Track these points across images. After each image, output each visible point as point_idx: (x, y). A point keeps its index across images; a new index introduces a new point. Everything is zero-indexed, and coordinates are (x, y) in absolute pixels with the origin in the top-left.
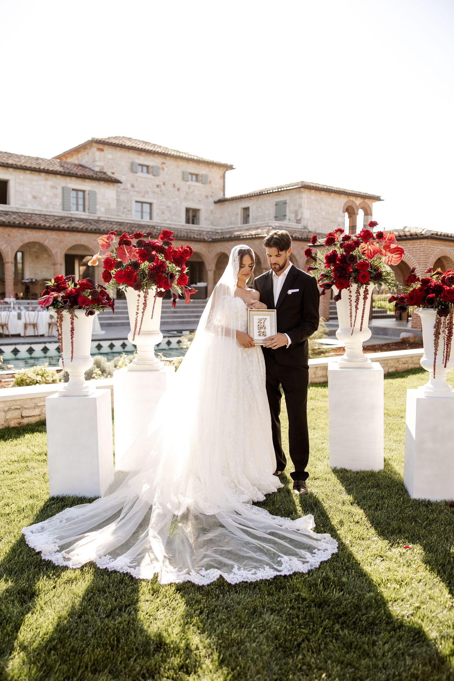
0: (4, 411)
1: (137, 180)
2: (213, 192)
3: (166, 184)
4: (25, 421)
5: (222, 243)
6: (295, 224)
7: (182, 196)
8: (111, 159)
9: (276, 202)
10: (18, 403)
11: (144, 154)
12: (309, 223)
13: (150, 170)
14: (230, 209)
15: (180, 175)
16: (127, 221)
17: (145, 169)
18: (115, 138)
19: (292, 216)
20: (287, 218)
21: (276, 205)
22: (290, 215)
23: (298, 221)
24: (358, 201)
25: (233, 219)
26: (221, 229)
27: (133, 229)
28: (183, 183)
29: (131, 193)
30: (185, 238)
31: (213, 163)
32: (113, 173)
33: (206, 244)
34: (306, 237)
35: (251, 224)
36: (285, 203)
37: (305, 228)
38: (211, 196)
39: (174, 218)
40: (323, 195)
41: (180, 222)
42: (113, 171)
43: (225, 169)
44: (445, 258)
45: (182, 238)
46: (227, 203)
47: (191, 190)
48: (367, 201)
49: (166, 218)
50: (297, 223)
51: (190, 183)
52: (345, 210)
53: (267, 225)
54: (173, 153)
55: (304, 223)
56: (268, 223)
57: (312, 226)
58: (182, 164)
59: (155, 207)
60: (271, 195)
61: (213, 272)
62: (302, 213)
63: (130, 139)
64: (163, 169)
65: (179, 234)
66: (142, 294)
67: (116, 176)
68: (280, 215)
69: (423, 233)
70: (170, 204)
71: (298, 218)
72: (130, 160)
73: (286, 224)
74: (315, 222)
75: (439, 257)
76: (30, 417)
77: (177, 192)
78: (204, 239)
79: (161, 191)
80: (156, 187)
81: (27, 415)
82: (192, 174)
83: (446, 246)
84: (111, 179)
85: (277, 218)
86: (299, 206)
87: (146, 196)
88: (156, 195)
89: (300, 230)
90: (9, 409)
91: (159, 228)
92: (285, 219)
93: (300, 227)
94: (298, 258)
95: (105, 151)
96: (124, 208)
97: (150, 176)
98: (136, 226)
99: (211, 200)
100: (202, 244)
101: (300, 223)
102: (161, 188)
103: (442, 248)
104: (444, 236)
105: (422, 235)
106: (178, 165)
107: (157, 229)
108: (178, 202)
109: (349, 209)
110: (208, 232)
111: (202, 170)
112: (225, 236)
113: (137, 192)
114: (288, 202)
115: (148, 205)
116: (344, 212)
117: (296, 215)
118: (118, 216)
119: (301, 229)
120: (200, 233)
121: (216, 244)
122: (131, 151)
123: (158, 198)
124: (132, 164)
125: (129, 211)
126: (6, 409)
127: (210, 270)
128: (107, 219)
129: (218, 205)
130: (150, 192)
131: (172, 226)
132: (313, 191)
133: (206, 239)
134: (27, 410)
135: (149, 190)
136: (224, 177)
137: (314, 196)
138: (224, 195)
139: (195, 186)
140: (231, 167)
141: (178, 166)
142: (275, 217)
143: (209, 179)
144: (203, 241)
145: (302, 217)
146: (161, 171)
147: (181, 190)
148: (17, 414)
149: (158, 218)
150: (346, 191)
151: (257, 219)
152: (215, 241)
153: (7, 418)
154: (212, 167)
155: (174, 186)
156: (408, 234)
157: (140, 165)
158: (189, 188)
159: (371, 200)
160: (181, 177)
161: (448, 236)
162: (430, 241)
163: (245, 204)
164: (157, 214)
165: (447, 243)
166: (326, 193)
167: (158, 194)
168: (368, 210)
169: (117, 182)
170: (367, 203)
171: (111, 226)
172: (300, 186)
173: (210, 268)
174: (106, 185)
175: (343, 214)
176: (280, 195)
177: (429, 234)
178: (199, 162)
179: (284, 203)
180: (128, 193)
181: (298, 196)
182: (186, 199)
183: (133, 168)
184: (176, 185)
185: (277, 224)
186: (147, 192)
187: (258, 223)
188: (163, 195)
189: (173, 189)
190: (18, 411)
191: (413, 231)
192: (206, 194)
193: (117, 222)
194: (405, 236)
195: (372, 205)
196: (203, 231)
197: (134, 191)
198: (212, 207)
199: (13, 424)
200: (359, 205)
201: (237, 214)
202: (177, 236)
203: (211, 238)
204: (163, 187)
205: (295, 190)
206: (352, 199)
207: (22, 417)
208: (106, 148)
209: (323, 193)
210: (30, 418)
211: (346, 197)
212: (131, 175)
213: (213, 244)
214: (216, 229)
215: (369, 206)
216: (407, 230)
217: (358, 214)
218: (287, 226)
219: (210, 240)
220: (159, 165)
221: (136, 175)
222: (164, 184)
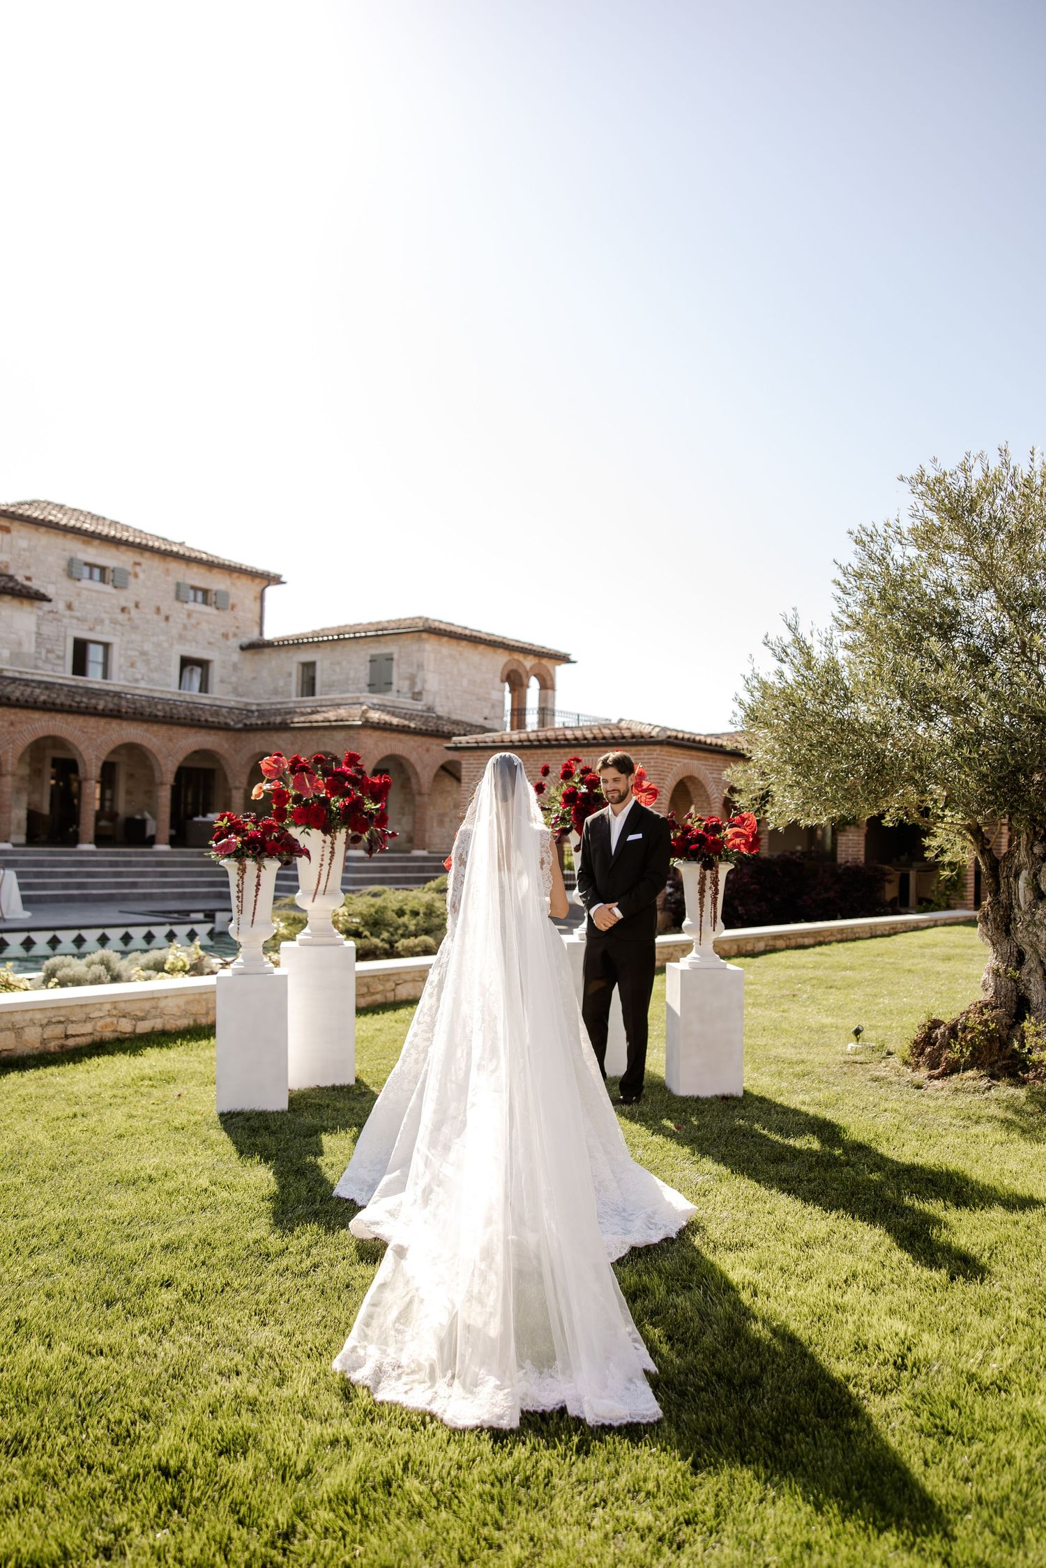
0: (41, 1025)
1: (79, 595)
2: (238, 627)
3: (140, 605)
4: (71, 1043)
5: (264, 734)
6: (411, 701)
7: (174, 632)
8: (24, 550)
9: (372, 656)
10: (63, 1012)
11: (96, 542)
12: (437, 699)
13: (109, 575)
14: (274, 663)
15: (172, 588)
16: (60, 681)
17: (97, 572)
18: (31, 504)
19: (405, 686)
20: (394, 687)
21: (370, 661)
22: (399, 680)
23: (417, 696)
24: (529, 662)
25: (281, 683)
26: (258, 705)
27: (78, 699)
28: (178, 605)
29: (66, 621)
30: (188, 721)
31: (241, 568)
32: (28, 579)
33: (230, 734)
34: (434, 728)
35: (317, 697)
36: (390, 659)
37: (430, 709)
38: (235, 635)
39: (155, 675)
40: (465, 648)
41: (169, 685)
42: (28, 574)
43: (265, 583)
44: (691, 778)
45: (182, 721)
46: (267, 651)
47: (193, 621)
48: (545, 661)
49: (139, 676)
50: (413, 699)
51: (190, 606)
52: (504, 678)
53: (355, 701)
54: (157, 544)
55: (427, 699)
56: (358, 698)
57: (442, 706)
58: (175, 567)
59: (115, 653)
60: (361, 641)
61: (242, 791)
62: (424, 681)
63: (62, 507)
64: (136, 576)
65: (174, 711)
66: (328, 838)
67: (35, 585)
68: (379, 681)
69: (654, 734)
70: (147, 647)
71: (416, 690)
72: (67, 554)
73: (393, 701)
74: (448, 698)
75: (681, 777)
76: (78, 1036)
77: (163, 624)
78: (226, 724)
79: (130, 619)
80: (119, 611)
81: (74, 1033)
82: (195, 589)
83: (692, 758)
84: (28, 592)
85: (373, 687)
86: (418, 666)
87: (98, 628)
88: (118, 627)
89: (420, 713)
90: (50, 1023)
91: (129, 696)
92: (390, 690)
93: (420, 708)
94: (419, 769)
95: (14, 533)
96: (49, 651)
97: (108, 588)
98: (81, 691)
99: (234, 643)
100: (221, 733)
101: (420, 700)
102: (129, 613)
103: (686, 761)
104: (689, 740)
105: (652, 737)
106: (168, 570)
107: (127, 700)
108: (166, 645)
109: (512, 675)
110: (231, 708)
111: (217, 582)
112: (272, 719)
113: (78, 619)
114: (395, 657)
115: (100, 649)
116: (503, 681)
117: (413, 684)
118: (36, 667)
119: (423, 711)
120: (216, 710)
121: (251, 735)
122: (70, 536)
123: (123, 634)
124: (71, 562)
125: (58, 657)
126: (45, 1022)
127: (237, 788)
128: (17, 675)
129: (248, 654)
130: (107, 622)
131: (156, 695)
132: (445, 639)
133: (232, 723)
134: (74, 1025)
135: (104, 616)
136: (261, 598)
137: (447, 648)
138: (261, 633)
139: (200, 612)
140: (275, 580)
141: (167, 572)
142: (369, 685)
143: (231, 601)
144: (225, 728)
145: (423, 689)
146: (132, 579)
147: (171, 619)
148: (58, 1030)
149: (122, 676)
150: (505, 641)
151: (330, 686)
152: (249, 729)
153: (45, 1037)
154: (238, 577)
155: (158, 610)
156: (627, 734)
157: (86, 564)
158: (189, 616)
159: (553, 661)
160: (173, 594)
161: (694, 741)
162: (666, 749)
163: (306, 656)
164: (120, 667)
165: (694, 753)
166: (470, 644)
167: (122, 625)
168: (548, 679)
169: (41, 597)
170: (545, 667)
171: (29, 690)
172: (421, 629)
173: (237, 784)
174: (16, 603)
175: (502, 685)
176: (379, 642)
177: (663, 736)
178: (212, 565)
179: (387, 659)
180: (59, 620)
181: (415, 647)
182: (181, 638)
183: (71, 571)
184: (162, 608)
185: (376, 699)
186: (100, 621)
187: (335, 696)
188: (135, 628)
189: (155, 616)
190: (61, 1026)
191: (636, 729)
192: (223, 630)
193: (40, 682)
194: (623, 737)
195: (554, 669)
196: (221, 707)
197: (72, 617)
198: (236, 656)
199: (53, 1046)
200: (531, 668)
201: (290, 675)
202: (172, 717)
203: (240, 722)
204: (134, 613)
205: (410, 635)
206: (519, 657)
207: (67, 1037)
208: (15, 526)
209: (464, 643)
210: (77, 1039)
211: (507, 653)
212: (67, 584)
213: (244, 736)
214: (247, 704)
215: (548, 671)
216: (623, 725)
217: (528, 687)
218: (396, 704)
219: (240, 726)
220: (129, 568)
221: (78, 584)
222: (137, 606)
